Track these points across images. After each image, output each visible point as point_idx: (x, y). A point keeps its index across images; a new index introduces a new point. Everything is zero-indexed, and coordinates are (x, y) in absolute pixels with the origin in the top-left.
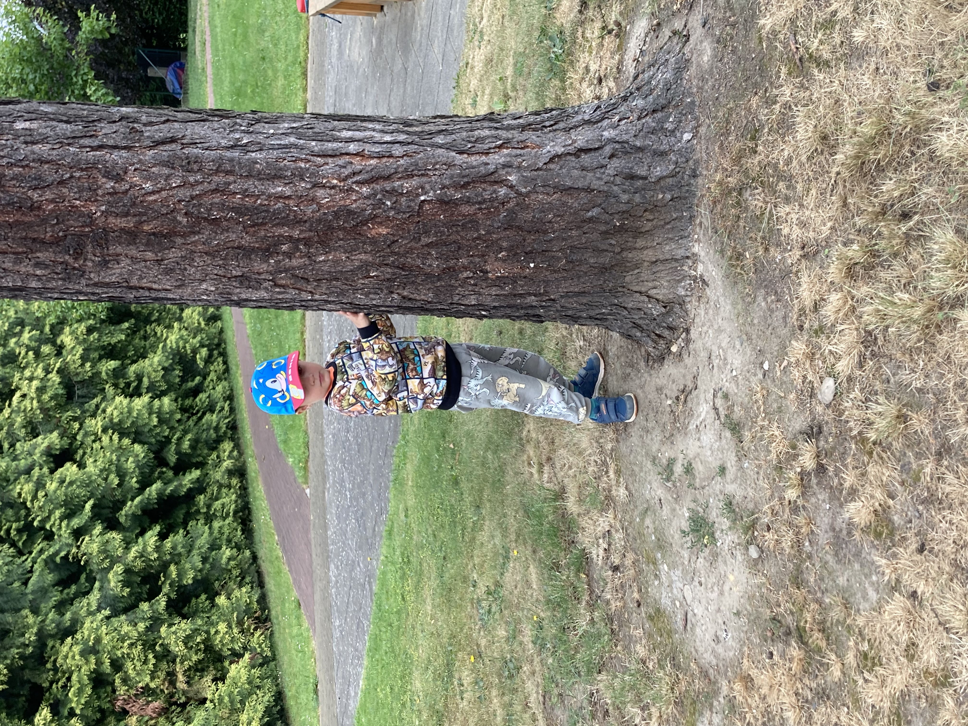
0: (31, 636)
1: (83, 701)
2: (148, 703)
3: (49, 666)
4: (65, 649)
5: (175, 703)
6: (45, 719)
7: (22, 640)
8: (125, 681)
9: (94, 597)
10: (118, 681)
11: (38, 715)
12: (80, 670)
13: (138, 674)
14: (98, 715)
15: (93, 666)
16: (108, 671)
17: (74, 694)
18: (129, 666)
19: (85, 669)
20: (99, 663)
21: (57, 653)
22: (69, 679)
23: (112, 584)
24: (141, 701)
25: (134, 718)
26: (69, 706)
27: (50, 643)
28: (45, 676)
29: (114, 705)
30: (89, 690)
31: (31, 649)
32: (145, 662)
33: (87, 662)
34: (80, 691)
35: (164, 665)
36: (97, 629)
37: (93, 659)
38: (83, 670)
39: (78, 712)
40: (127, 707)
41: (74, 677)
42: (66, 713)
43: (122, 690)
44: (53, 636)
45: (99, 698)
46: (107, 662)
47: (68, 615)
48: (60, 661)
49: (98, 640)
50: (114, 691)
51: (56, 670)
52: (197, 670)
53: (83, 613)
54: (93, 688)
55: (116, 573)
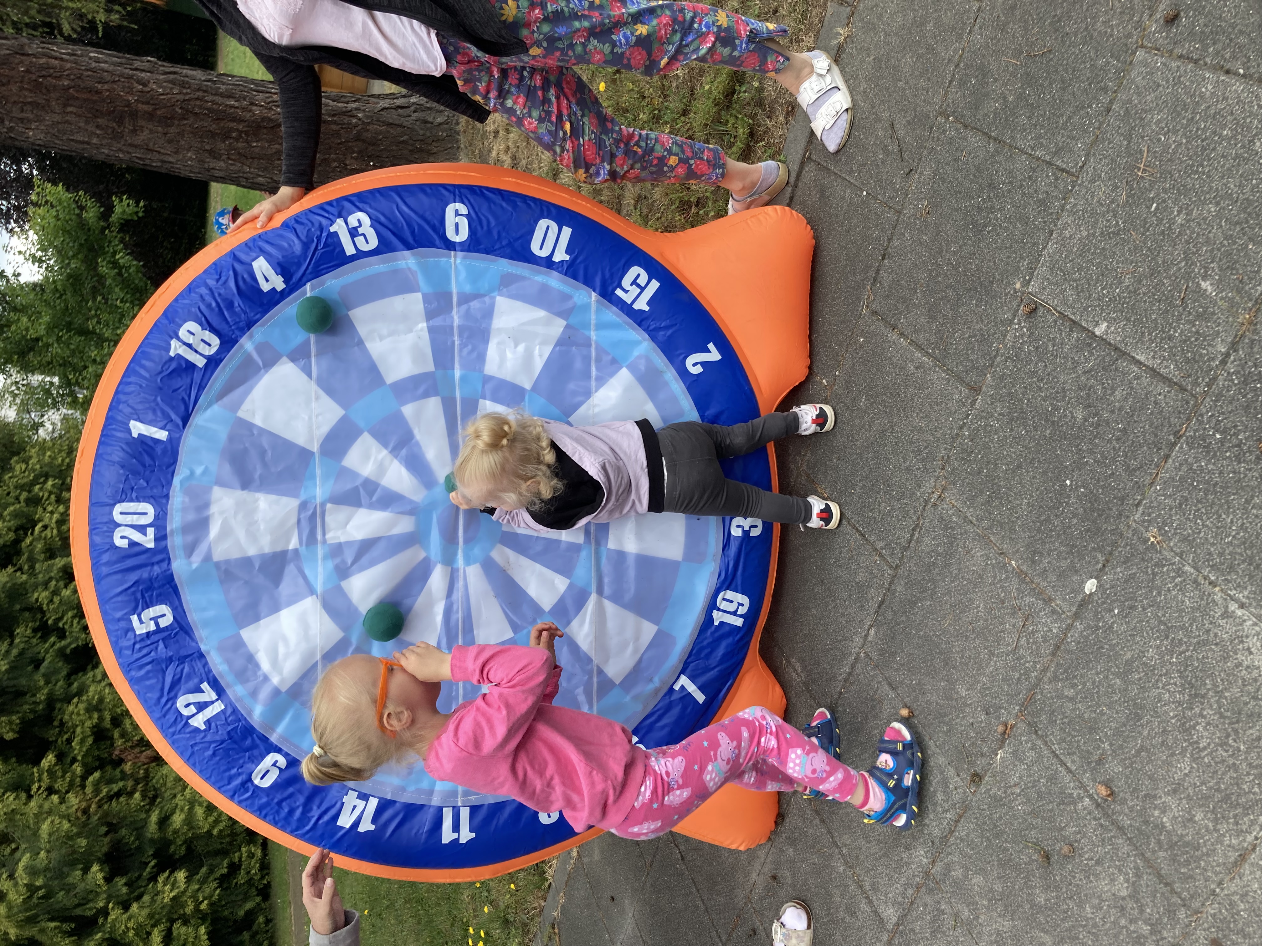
0: (41, 696)
1: (84, 749)
2: (142, 752)
3: (56, 723)
4: (71, 708)
6: (50, 762)
7: (33, 699)
8: (122, 736)
10: (115, 736)
11: (44, 760)
12: (83, 724)
14: (97, 763)
15: (95, 721)
16: (108, 726)
17: (77, 744)
19: (88, 723)
20: (101, 718)
21: (63, 713)
22: (74, 732)
24: (135, 751)
25: (129, 764)
26: (72, 755)
27: (58, 705)
28: (52, 732)
29: (111, 755)
30: (90, 740)
31: (41, 707)
33: (90, 718)
34: (82, 741)
37: (95, 715)
38: (86, 724)
39: (79, 758)
40: (123, 756)
41: (79, 730)
42: (68, 760)
43: (119, 742)
44: (61, 701)
45: (98, 749)
47: (75, 685)
48: (66, 717)
50: (112, 745)
51: (62, 724)
54: (95, 741)
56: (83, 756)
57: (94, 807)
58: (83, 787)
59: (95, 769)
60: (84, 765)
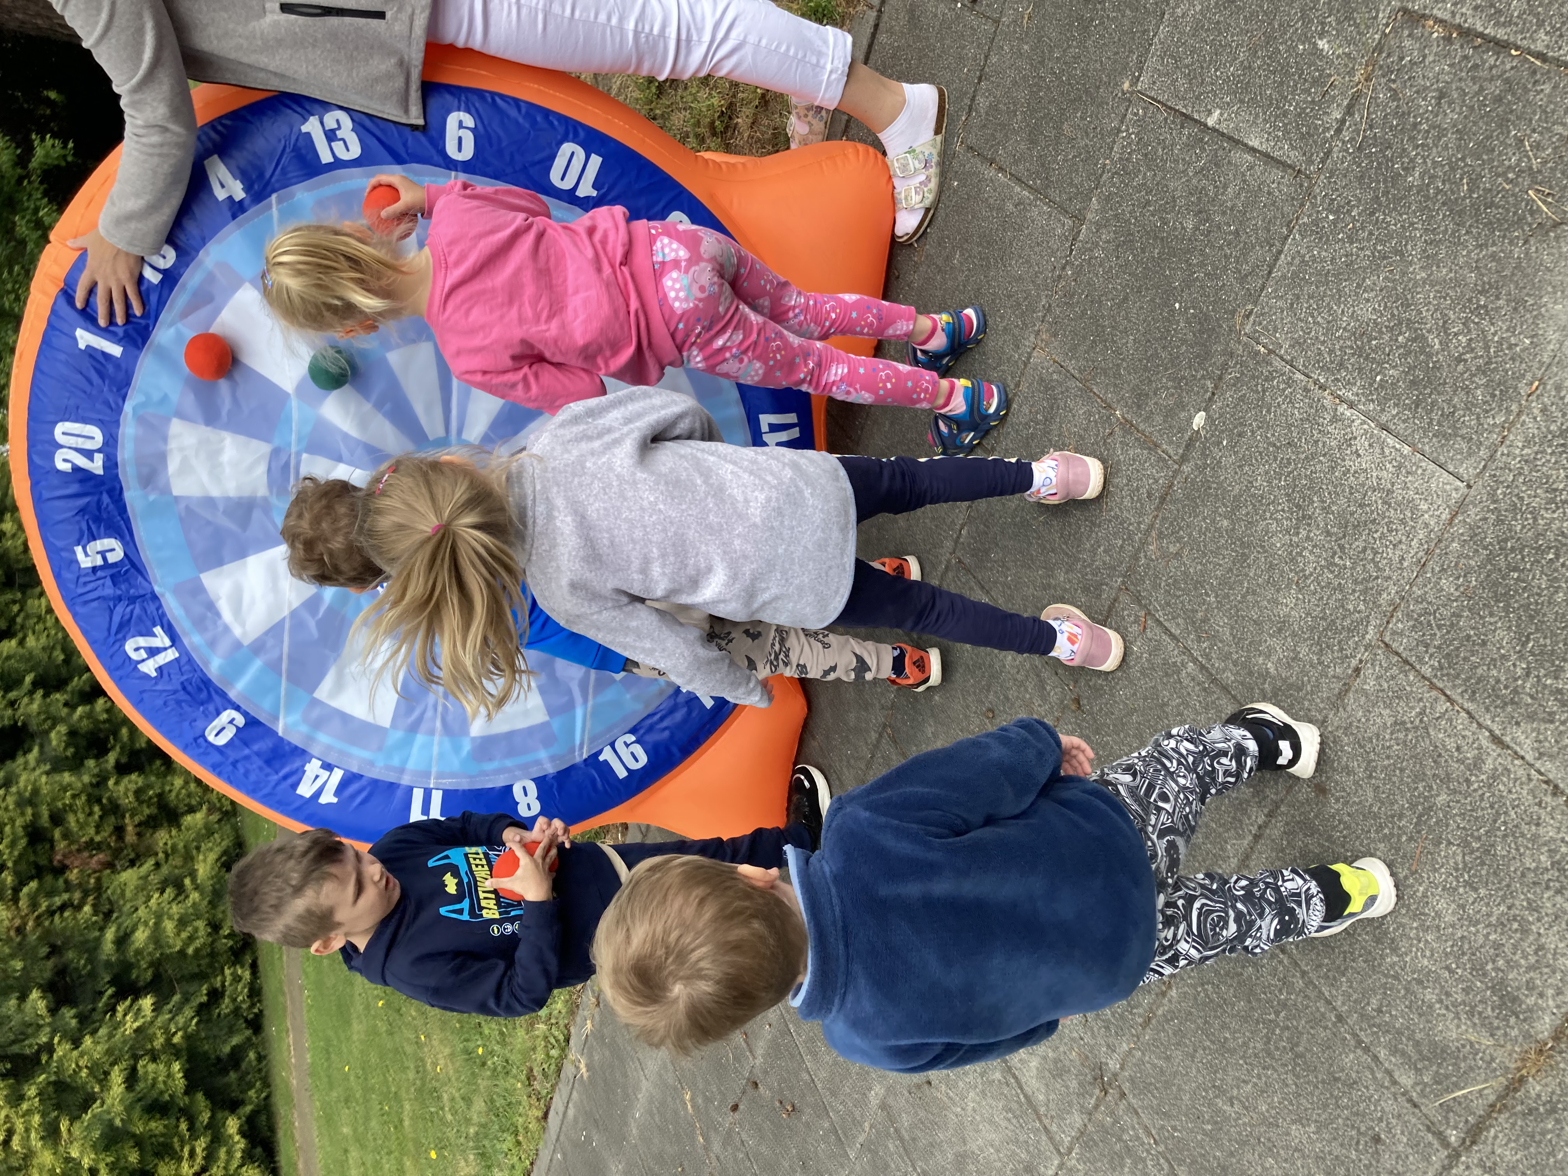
2: (93, 856)
5: (122, 857)
8: (65, 835)
9: (33, 756)
10: (58, 836)
12: (14, 822)
13: (82, 827)
14: (33, 870)
15: (29, 818)
18: (71, 818)
23: (54, 744)
24: (85, 854)
25: (76, 872)
29: (51, 861)
32: (90, 814)
33: (22, 814)
34: (13, 844)
35: (111, 819)
36: (35, 781)
37: (29, 811)
38: (17, 822)
39: (10, 864)
40: (67, 862)
43: (61, 846)
45: (34, 853)
46: (46, 814)
49: (36, 792)
50: (52, 848)
52: (149, 824)
53: (19, 770)
54: (29, 843)
56: (15, 863)
57: (31, 924)
58: (15, 900)
59: (32, 878)
60: (16, 873)
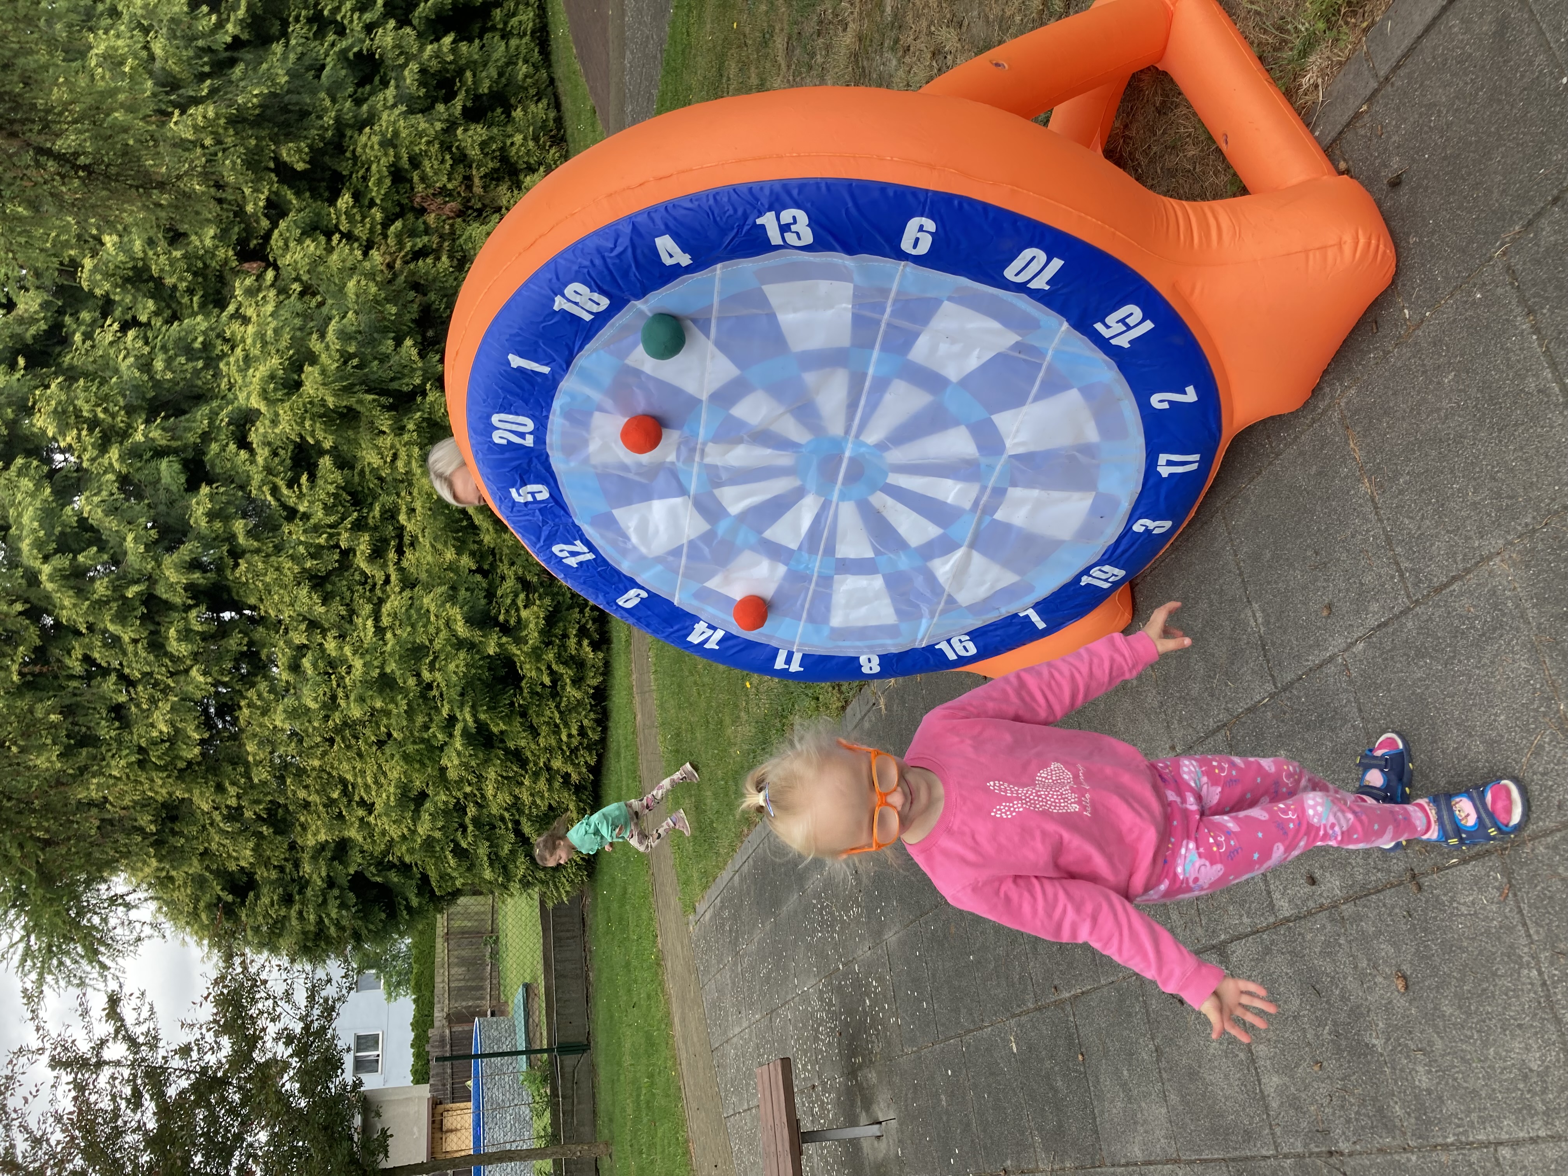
0: (329, 120)
1: (382, 192)
3: (348, 154)
4: (363, 139)
5: (471, 208)
6: (347, 203)
7: (320, 122)
9: (390, 92)
10: (416, 178)
11: (340, 200)
13: (436, 174)
14: (398, 209)
15: (392, 159)
16: (407, 167)
17: (374, 184)
18: (427, 163)
19: (383, 161)
20: (397, 156)
21: (355, 143)
22: (368, 169)
23: (408, 81)
24: (439, 200)
25: (433, 215)
26: (369, 197)
27: (349, 133)
28: (344, 164)
29: (412, 201)
30: (388, 182)
31: (330, 133)
32: (443, 161)
33: (386, 154)
35: (461, 168)
36: (394, 123)
37: (391, 152)
39: (378, 201)
40: (425, 205)
41: (374, 167)
42: (366, 202)
43: (420, 188)
44: (351, 127)
46: (405, 157)
47: (365, 107)
48: (359, 149)
49: (396, 134)
51: (355, 158)
52: (492, 179)
53: (380, 106)
55: (411, 70)
56: (382, 201)
57: (399, 263)
58: (385, 237)
59: (396, 218)
60: (384, 209)
